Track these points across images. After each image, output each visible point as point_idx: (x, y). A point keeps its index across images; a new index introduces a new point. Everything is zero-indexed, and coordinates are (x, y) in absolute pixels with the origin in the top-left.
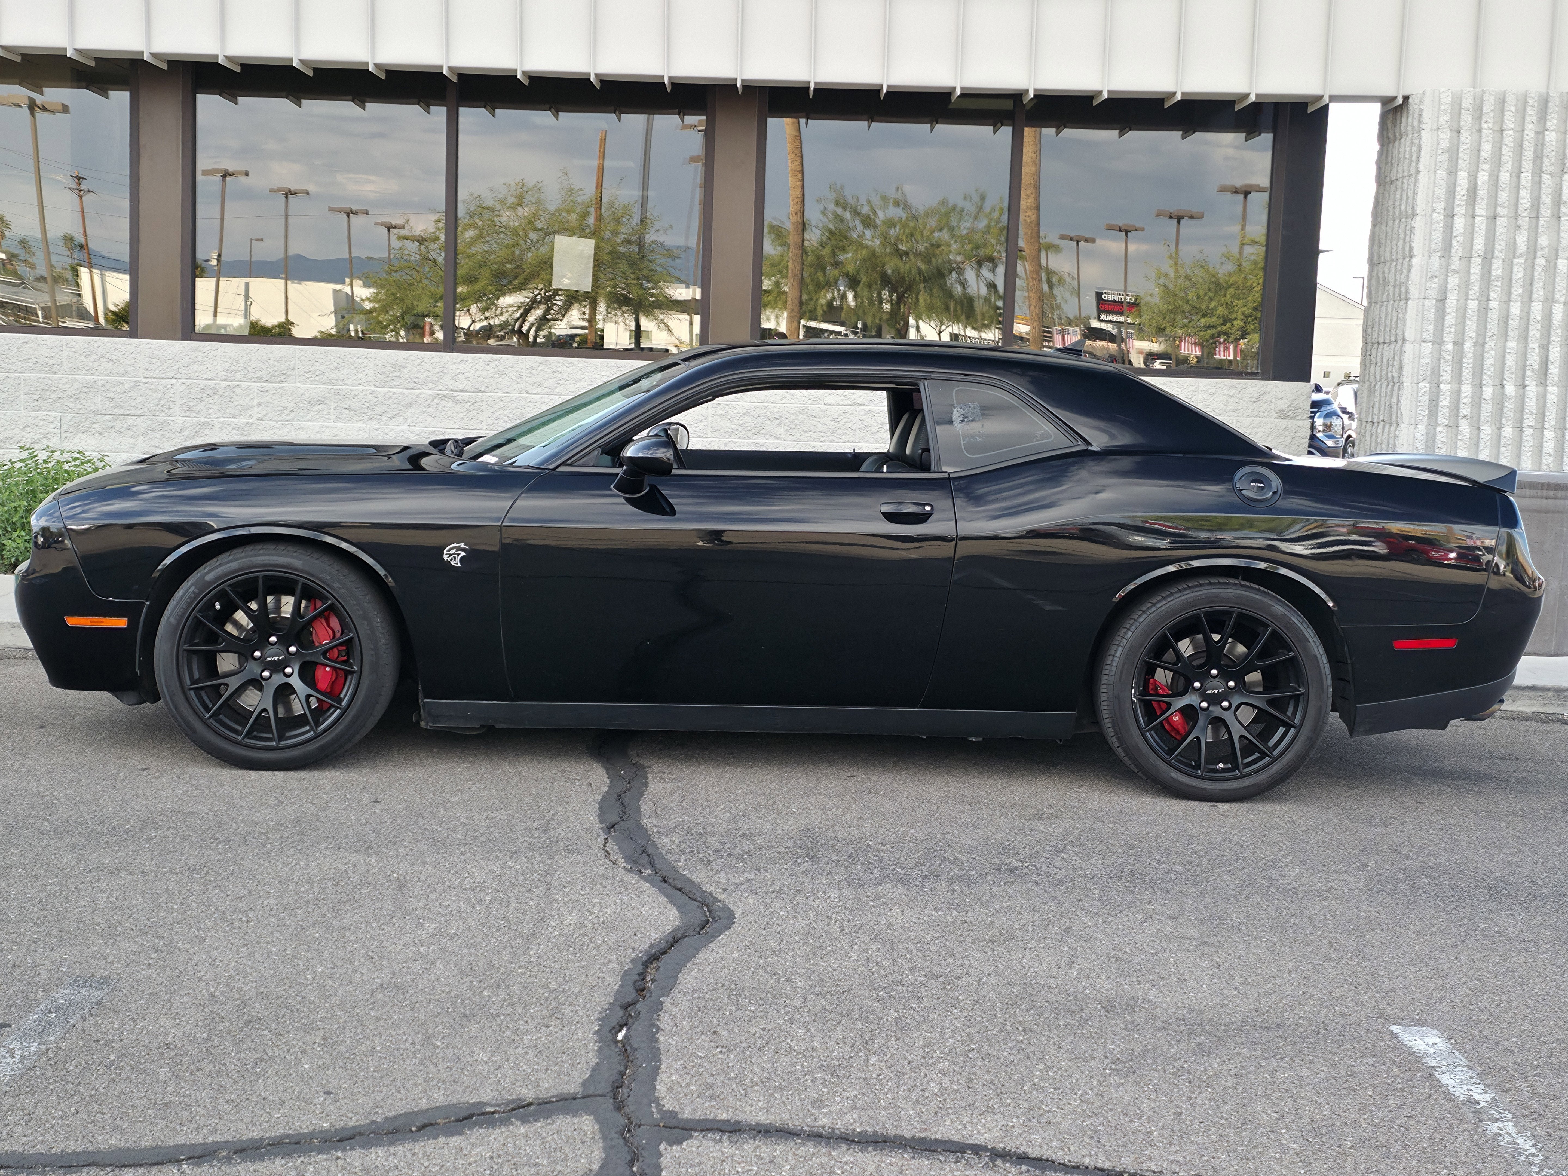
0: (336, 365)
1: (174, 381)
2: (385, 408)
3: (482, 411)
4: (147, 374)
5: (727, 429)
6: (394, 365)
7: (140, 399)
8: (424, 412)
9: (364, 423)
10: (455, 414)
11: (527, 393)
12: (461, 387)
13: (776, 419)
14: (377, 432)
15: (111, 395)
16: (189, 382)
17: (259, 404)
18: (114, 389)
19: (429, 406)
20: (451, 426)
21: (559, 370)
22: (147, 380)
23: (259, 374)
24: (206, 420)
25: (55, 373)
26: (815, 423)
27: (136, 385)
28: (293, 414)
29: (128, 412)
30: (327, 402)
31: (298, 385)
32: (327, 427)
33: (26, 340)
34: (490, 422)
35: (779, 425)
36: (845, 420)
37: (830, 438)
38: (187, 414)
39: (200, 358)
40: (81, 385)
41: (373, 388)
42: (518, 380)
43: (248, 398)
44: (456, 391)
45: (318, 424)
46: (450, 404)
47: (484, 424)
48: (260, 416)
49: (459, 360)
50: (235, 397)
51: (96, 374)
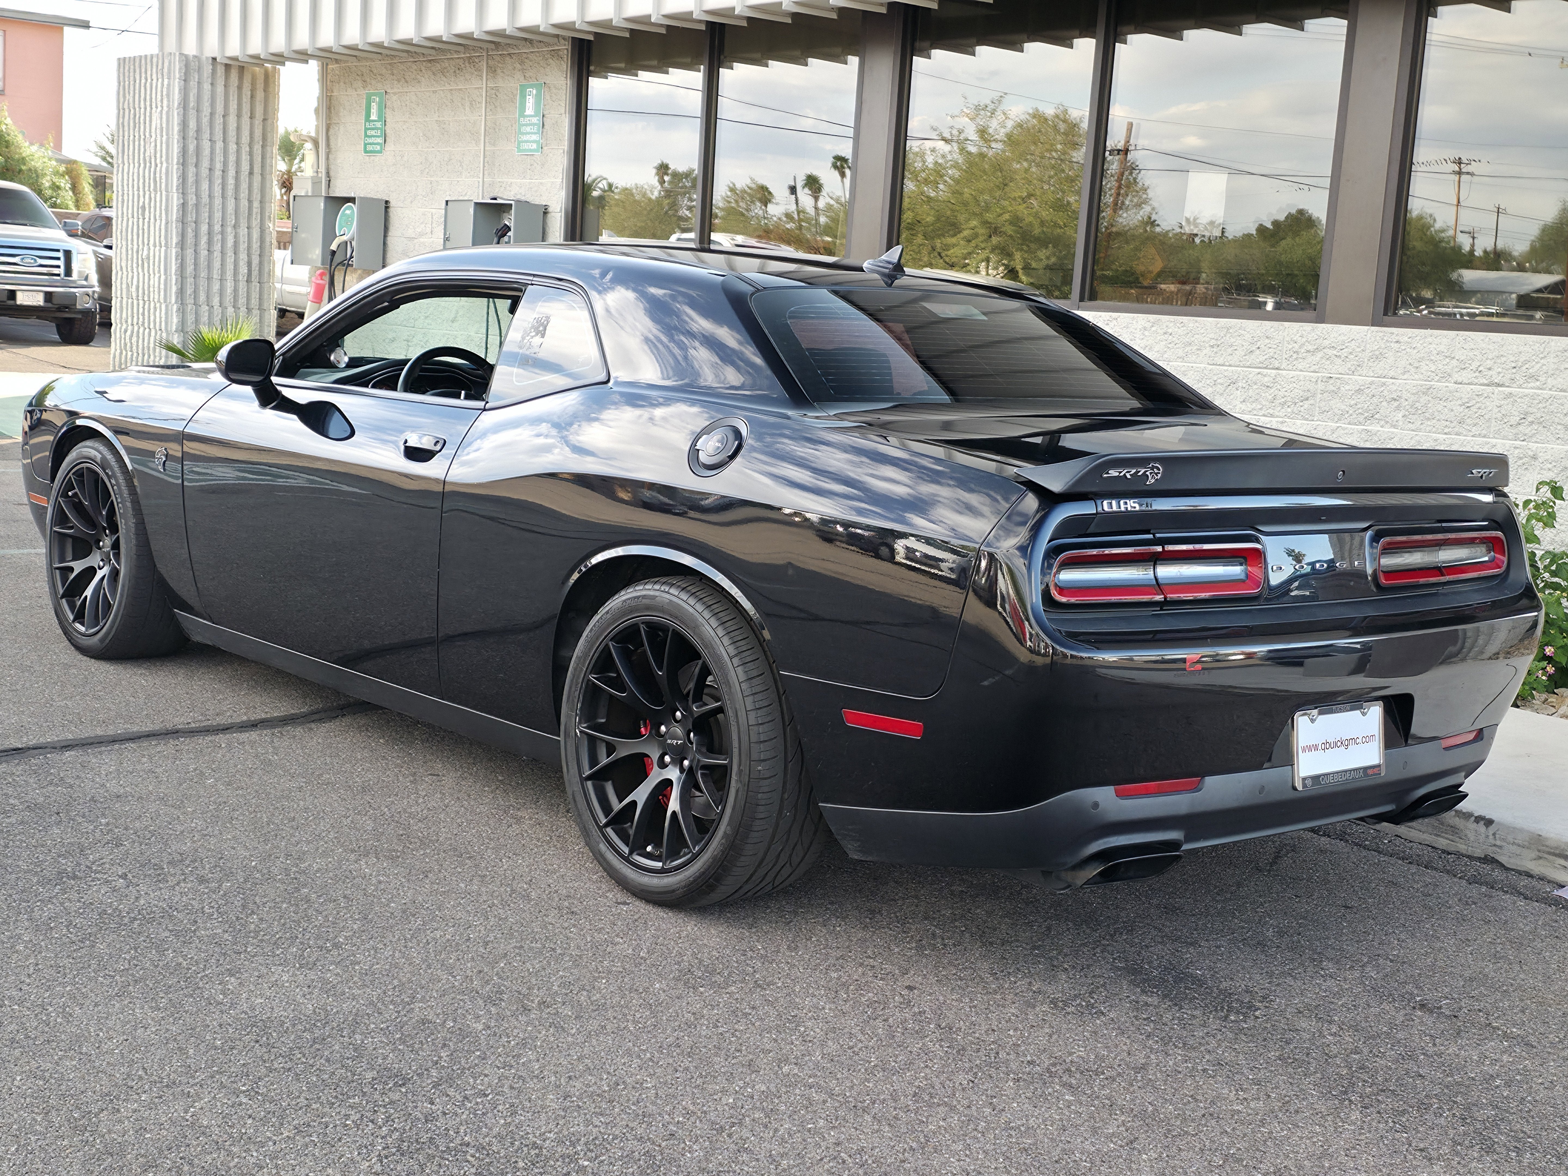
5: (1336, 411)
13: (1395, 400)
26: (1440, 408)
35: (1398, 408)
36: (1478, 405)
37: (1456, 429)
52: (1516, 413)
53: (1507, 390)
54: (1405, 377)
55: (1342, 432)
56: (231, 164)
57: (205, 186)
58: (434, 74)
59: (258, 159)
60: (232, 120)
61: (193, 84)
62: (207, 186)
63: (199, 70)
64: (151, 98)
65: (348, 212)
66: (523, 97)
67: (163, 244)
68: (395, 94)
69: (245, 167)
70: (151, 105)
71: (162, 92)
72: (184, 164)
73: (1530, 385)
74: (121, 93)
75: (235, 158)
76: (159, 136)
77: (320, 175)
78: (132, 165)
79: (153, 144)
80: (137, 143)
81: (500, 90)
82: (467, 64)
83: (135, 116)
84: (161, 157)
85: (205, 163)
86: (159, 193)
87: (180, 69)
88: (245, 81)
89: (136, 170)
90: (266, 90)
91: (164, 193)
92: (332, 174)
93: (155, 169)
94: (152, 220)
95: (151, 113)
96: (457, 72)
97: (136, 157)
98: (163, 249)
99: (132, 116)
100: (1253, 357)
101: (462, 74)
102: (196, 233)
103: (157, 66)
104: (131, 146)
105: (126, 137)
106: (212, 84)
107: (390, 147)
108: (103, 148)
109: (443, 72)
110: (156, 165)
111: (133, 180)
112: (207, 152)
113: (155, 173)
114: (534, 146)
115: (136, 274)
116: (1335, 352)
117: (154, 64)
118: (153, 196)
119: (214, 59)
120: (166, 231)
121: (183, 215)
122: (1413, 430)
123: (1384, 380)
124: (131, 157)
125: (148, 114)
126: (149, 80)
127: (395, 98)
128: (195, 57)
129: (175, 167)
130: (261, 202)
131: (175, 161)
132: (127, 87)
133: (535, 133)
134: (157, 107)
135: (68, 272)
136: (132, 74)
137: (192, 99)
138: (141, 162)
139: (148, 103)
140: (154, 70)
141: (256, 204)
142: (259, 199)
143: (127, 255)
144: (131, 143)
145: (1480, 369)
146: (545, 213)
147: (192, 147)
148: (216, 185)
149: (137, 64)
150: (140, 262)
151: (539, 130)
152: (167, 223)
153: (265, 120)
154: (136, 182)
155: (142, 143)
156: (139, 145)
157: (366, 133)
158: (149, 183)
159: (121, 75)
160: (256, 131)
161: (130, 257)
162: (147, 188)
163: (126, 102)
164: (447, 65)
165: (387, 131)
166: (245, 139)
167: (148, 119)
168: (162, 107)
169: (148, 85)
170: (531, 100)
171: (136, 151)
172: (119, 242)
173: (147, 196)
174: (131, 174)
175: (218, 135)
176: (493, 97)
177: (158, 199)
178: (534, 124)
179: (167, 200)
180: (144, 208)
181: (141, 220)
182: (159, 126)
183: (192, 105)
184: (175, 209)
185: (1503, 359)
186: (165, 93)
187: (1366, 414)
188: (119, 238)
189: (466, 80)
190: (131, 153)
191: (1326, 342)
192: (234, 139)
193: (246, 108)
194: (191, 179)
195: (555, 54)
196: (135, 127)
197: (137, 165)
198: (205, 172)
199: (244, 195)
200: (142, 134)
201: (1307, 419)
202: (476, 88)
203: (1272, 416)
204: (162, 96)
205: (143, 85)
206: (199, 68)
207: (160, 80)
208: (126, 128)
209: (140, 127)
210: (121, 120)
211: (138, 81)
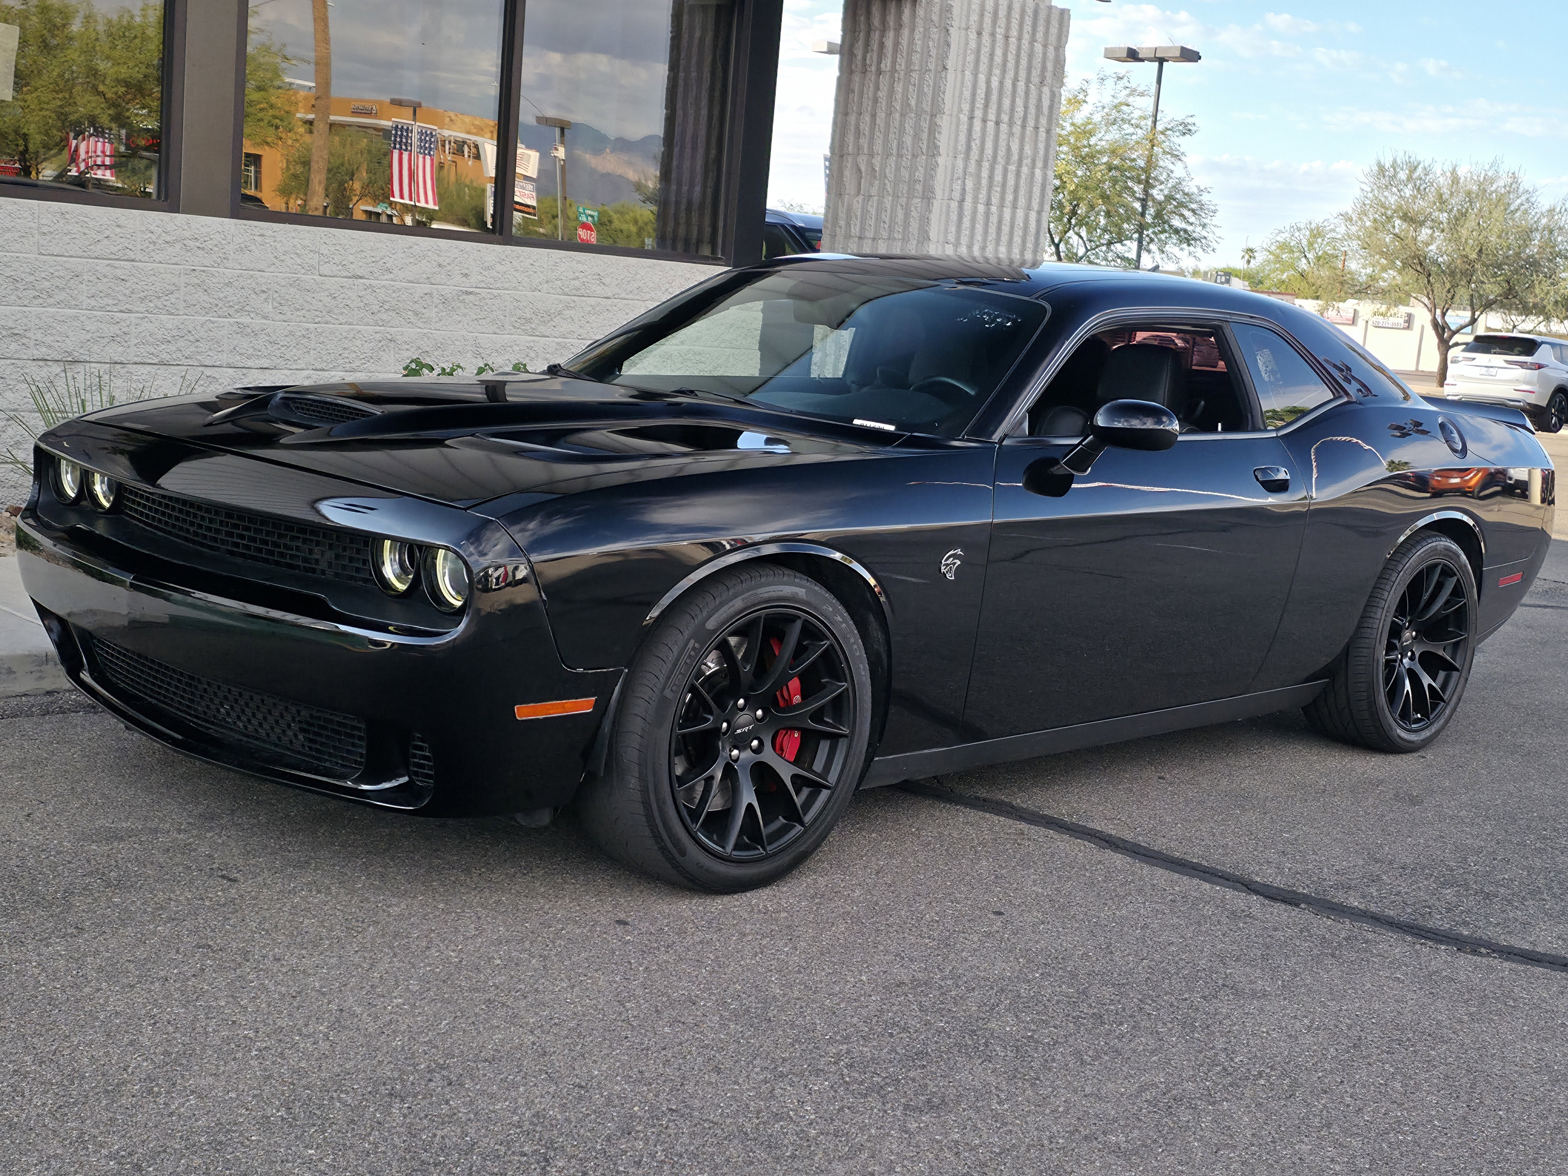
13: (264, 292)
26: (308, 299)
35: (268, 300)
36: (342, 296)
52: (376, 302)
53: (367, 282)
54: (271, 269)
55: (212, 325)
73: (385, 277)
100: (99, 247)
116: (198, 244)
122: (285, 321)
123: (251, 272)
145: (344, 263)
185: (363, 254)
187: (236, 307)
191: (187, 234)
201: (172, 314)
203: (130, 311)
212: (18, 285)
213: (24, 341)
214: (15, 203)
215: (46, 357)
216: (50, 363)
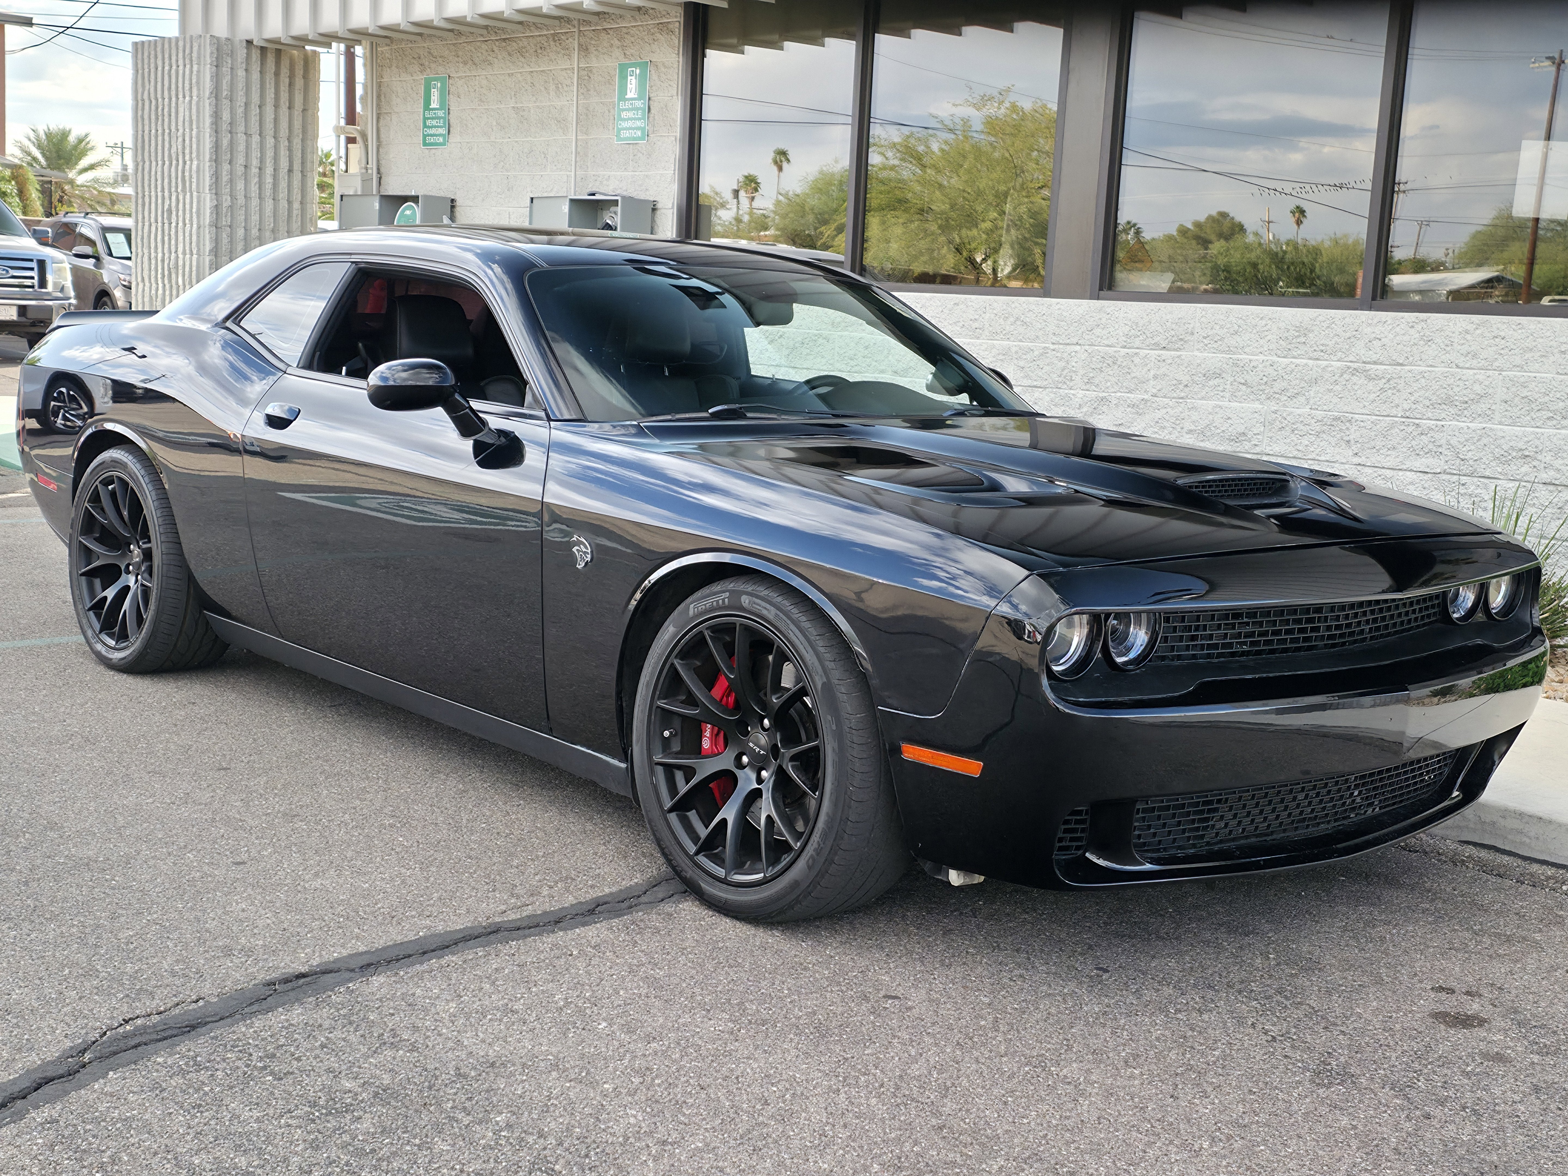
0: (1236, 327)
1: (1078, 348)
2: (1285, 384)
3: (1399, 391)
4: (1055, 338)
6: (1298, 329)
7: (1047, 368)
8: (1330, 391)
9: (1261, 403)
10: (1366, 395)
11: (1457, 367)
12: (1375, 358)
14: (1274, 416)
15: (1022, 364)
16: (1090, 349)
17: (1155, 377)
18: (1025, 357)
19: (1336, 382)
20: (1361, 411)
21: (1502, 334)
22: (1056, 346)
23: (1157, 339)
24: (1104, 394)
25: (978, 338)
27: (1044, 353)
28: (1186, 390)
29: (1035, 383)
30: (1224, 375)
31: (1196, 353)
32: (1221, 407)
33: (957, 301)
34: (1406, 406)
38: (1088, 387)
39: (1104, 320)
40: (997, 352)
41: (1275, 358)
42: (1448, 349)
43: (1146, 369)
44: (1369, 363)
45: (1212, 403)
46: (1363, 381)
47: (1400, 409)
48: (1154, 391)
49: (1375, 321)
50: (1132, 367)
51: (1012, 339)
56: (268, 161)
57: (240, 185)
58: (510, 54)
59: (298, 154)
60: (269, 110)
61: (226, 70)
62: (243, 185)
63: (232, 54)
64: (177, 87)
65: (408, 212)
66: (624, 78)
67: (195, 252)
68: (460, 78)
69: (284, 164)
70: (177, 96)
71: (191, 80)
72: (216, 160)
74: (140, 82)
75: (273, 154)
76: (187, 130)
77: (370, 171)
78: (154, 163)
79: (180, 139)
80: (160, 138)
81: (594, 71)
82: (552, 43)
83: (157, 108)
84: (191, 153)
85: (241, 160)
86: (188, 194)
87: (212, 53)
88: (282, 67)
89: (159, 169)
90: (305, 77)
91: (195, 194)
92: (382, 170)
93: (184, 167)
94: (181, 224)
95: (177, 104)
96: (539, 51)
97: (160, 154)
98: (195, 256)
99: (153, 108)
101: (545, 53)
102: (231, 238)
103: (184, 51)
104: (153, 142)
105: (146, 132)
106: (246, 70)
107: (455, 138)
108: (29, 154)
109: (521, 52)
110: (185, 163)
111: (156, 180)
112: (242, 147)
113: (183, 172)
114: (639, 133)
115: (160, 285)
117: (181, 49)
118: (181, 197)
119: (249, 42)
120: (198, 237)
121: (217, 219)
124: (153, 154)
125: (173, 105)
126: (174, 67)
127: (460, 83)
128: (228, 39)
129: (208, 164)
130: (301, 203)
131: (207, 157)
132: (146, 75)
133: (639, 119)
134: (184, 97)
135: (43, 283)
136: (152, 60)
137: (225, 87)
138: (166, 159)
139: (173, 93)
140: (181, 55)
141: (296, 205)
142: (300, 199)
143: (150, 264)
144: (153, 138)
146: (654, 210)
147: (225, 142)
148: (253, 185)
149: (159, 49)
150: (166, 273)
151: (643, 115)
152: (199, 227)
153: (304, 110)
154: (159, 182)
155: (167, 137)
156: (163, 140)
157: (425, 123)
158: (177, 183)
159: (139, 62)
160: (296, 122)
161: (153, 267)
162: (173, 189)
163: (146, 93)
164: (526, 43)
165: (452, 121)
166: (284, 132)
167: (173, 110)
168: (191, 97)
169: (173, 71)
170: (634, 81)
171: (160, 147)
172: (140, 250)
173: (174, 198)
174: (153, 173)
175: (254, 127)
176: (585, 78)
177: (188, 201)
178: (637, 109)
179: (199, 202)
180: (170, 211)
181: (166, 225)
182: (187, 118)
183: (225, 93)
184: (208, 212)
186: (194, 81)
188: (140, 246)
189: (551, 60)
190: (153, 150)
192: (272, 133)
193: (284, 96)
194: (225, 178)
195: (663, 27)
196: (157, 119)
197: (160, 163)
198: (240, 170)
199: (283, 195)
200: (166, 127)
202: (562, 70)
204: (191, 84)
205: (166, 72)
206: (232, 52)
207: (188, 66)
208: (146, 122)
209: (163, 120)
210: (140, 113)
211: (160, 69)
212: (1533, 406)
213: (1535, 463)
214: (1539, 322)
215: (1553, 482)
216: (1560, 488)
